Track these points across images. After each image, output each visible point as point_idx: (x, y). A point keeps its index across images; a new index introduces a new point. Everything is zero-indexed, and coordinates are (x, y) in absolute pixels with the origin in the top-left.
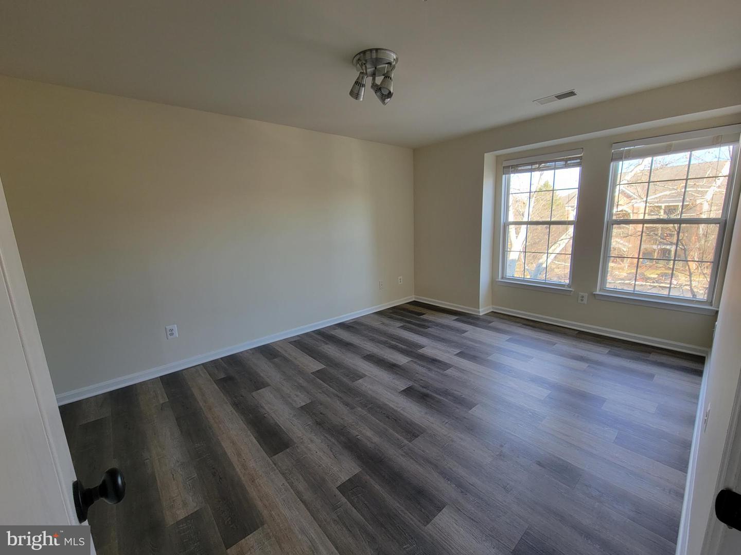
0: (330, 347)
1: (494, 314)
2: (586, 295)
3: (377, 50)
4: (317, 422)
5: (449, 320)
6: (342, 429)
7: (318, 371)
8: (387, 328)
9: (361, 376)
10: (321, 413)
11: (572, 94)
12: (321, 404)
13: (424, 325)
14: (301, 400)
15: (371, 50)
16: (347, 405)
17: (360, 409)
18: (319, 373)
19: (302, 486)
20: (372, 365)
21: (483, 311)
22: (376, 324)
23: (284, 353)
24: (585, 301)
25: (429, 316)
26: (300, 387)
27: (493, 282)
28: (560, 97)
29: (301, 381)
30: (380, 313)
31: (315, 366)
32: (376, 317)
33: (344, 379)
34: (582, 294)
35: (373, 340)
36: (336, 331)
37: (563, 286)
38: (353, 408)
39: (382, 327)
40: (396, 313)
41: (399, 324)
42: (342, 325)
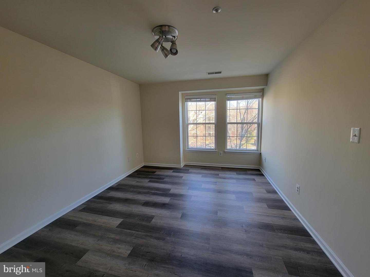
0: (115, 205)
1: (186, 166)
2: (222, 152)
4: (149, 260)
5: (170, 173)
6: (169, 256)
7: (120, 224)
8: (142, 184)
9: (152, 217)
10: (148, 253)
11: (220, 73)
12: (142, 246)
13: (160, 178)
14: (125, 250)
16: (158, 239)
17: (168, 238)
20: (152, 208)
21: (182, 165)
22: (133, 182)
23: (80, 220)
24: (222, 154)
25: (158, 172)
26: (116, 241)
27: (184, 151)
29: (113, 236)
30: (130, 176)
31: (116, 222)
32: (129, 178)
33: (143, 223)
34: (220, 152)
35: (140, 193)
36: (111, 193)
37: (213, 149)
38: (164, 239)
39: (139, 184)
40: (139, 174)
41: (147, 180)
42: (111, 189)
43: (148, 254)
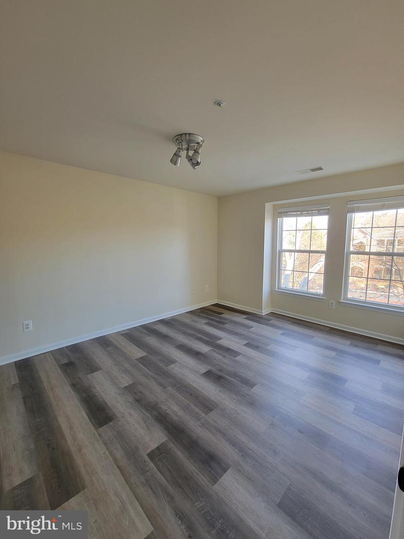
0: (152, 338)
1: (272, 314)
2: (334, 302)
3: (189, 134)
4: (136, 399)
5: (240, 319)
6: (155, 405)
7: (141, 358)
8: (195, 324)
9: (173, 362)
10: (140, 392)
11: (320, 169)
12: (141, 385)
13: (223, 322)
14: (125, 381)
15: (186, 134)
16: (161, 385)
17: (170, 388)
18: (142, 360)
19: (119, 454)
20: (182, 353)
21: (265, 312)
22: (188, 321)
23: (116, 343)
24: (334, 305)
25: (227, 315)
26: (126, 371)
27: (272, 291)
28: (313, 170)
29: (127, 365)
30: (191, 312)
31: (139, 353)
32: (188, 315)
33: (161, 365)
34: (331, 301)
35: (184, 333)
36: (158, 326)
37: (319, 295)
38: (165, 387)
39: (192, 323)
40: (204, 312)
41: (204, 321)
42: (162, 322)
43: (141, 394)
